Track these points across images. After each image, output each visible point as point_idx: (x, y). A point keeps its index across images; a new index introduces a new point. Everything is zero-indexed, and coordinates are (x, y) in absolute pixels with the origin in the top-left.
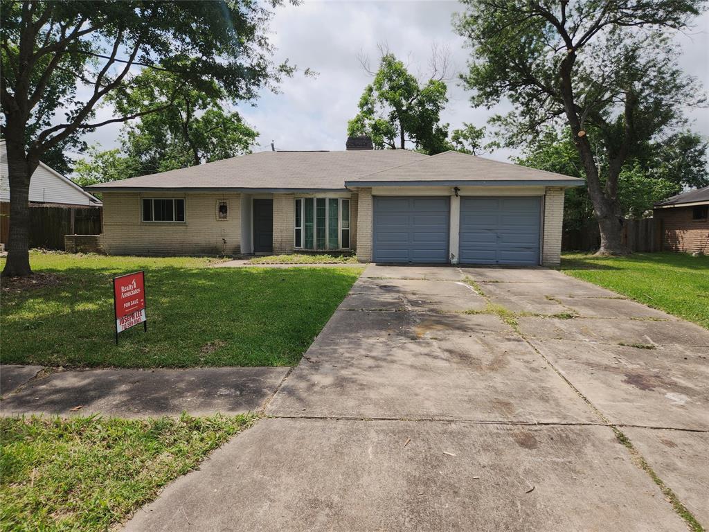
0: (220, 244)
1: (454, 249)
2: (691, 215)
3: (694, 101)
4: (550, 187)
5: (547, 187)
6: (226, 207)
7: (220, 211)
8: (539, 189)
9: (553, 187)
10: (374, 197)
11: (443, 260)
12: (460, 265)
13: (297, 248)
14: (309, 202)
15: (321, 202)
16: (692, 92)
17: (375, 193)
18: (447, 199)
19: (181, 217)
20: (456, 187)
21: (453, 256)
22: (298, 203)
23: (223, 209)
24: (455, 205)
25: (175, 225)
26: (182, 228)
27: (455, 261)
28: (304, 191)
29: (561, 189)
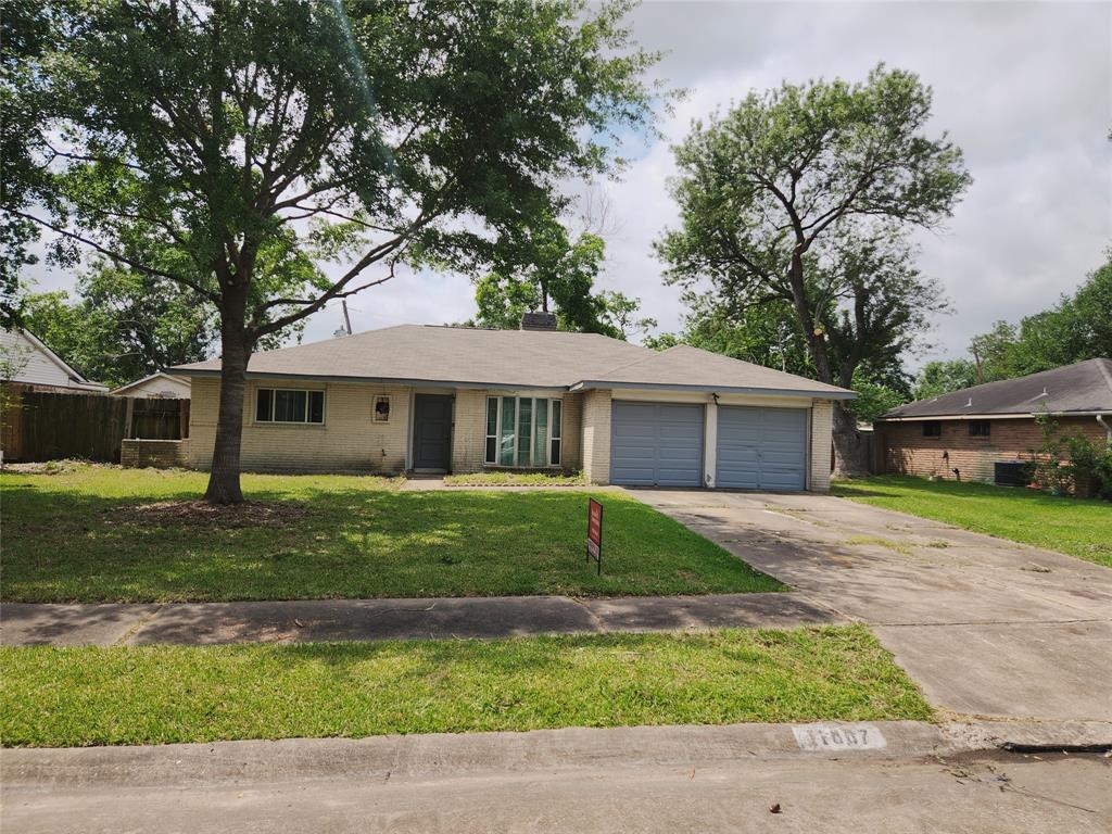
0: (375, 457)
1: (710, 469)
2: (921, 431)
3: (936, 305)
4: (817, 399)
5: (814, 399)
6: (388, 404)
7: (377, 410)
8: (803, 401)
9: (821, 399)
10: (613, 400)
11: (696, 483)
12: (717, 489)
13: (489, 464)
14: (509, 401)
15: (526, 402)
16: (933, 295)
17: (614, 396)
18: (703, 407)
19: (317, 416)
20: (714, 394)
21: (709, 478)
22: (492, 403)
23: (383, 408)
24: (712, 415)
25: (308, 427)
26: (319, 433)
27: (711, 484)
28: (501, 387)
29: (830, 401)
